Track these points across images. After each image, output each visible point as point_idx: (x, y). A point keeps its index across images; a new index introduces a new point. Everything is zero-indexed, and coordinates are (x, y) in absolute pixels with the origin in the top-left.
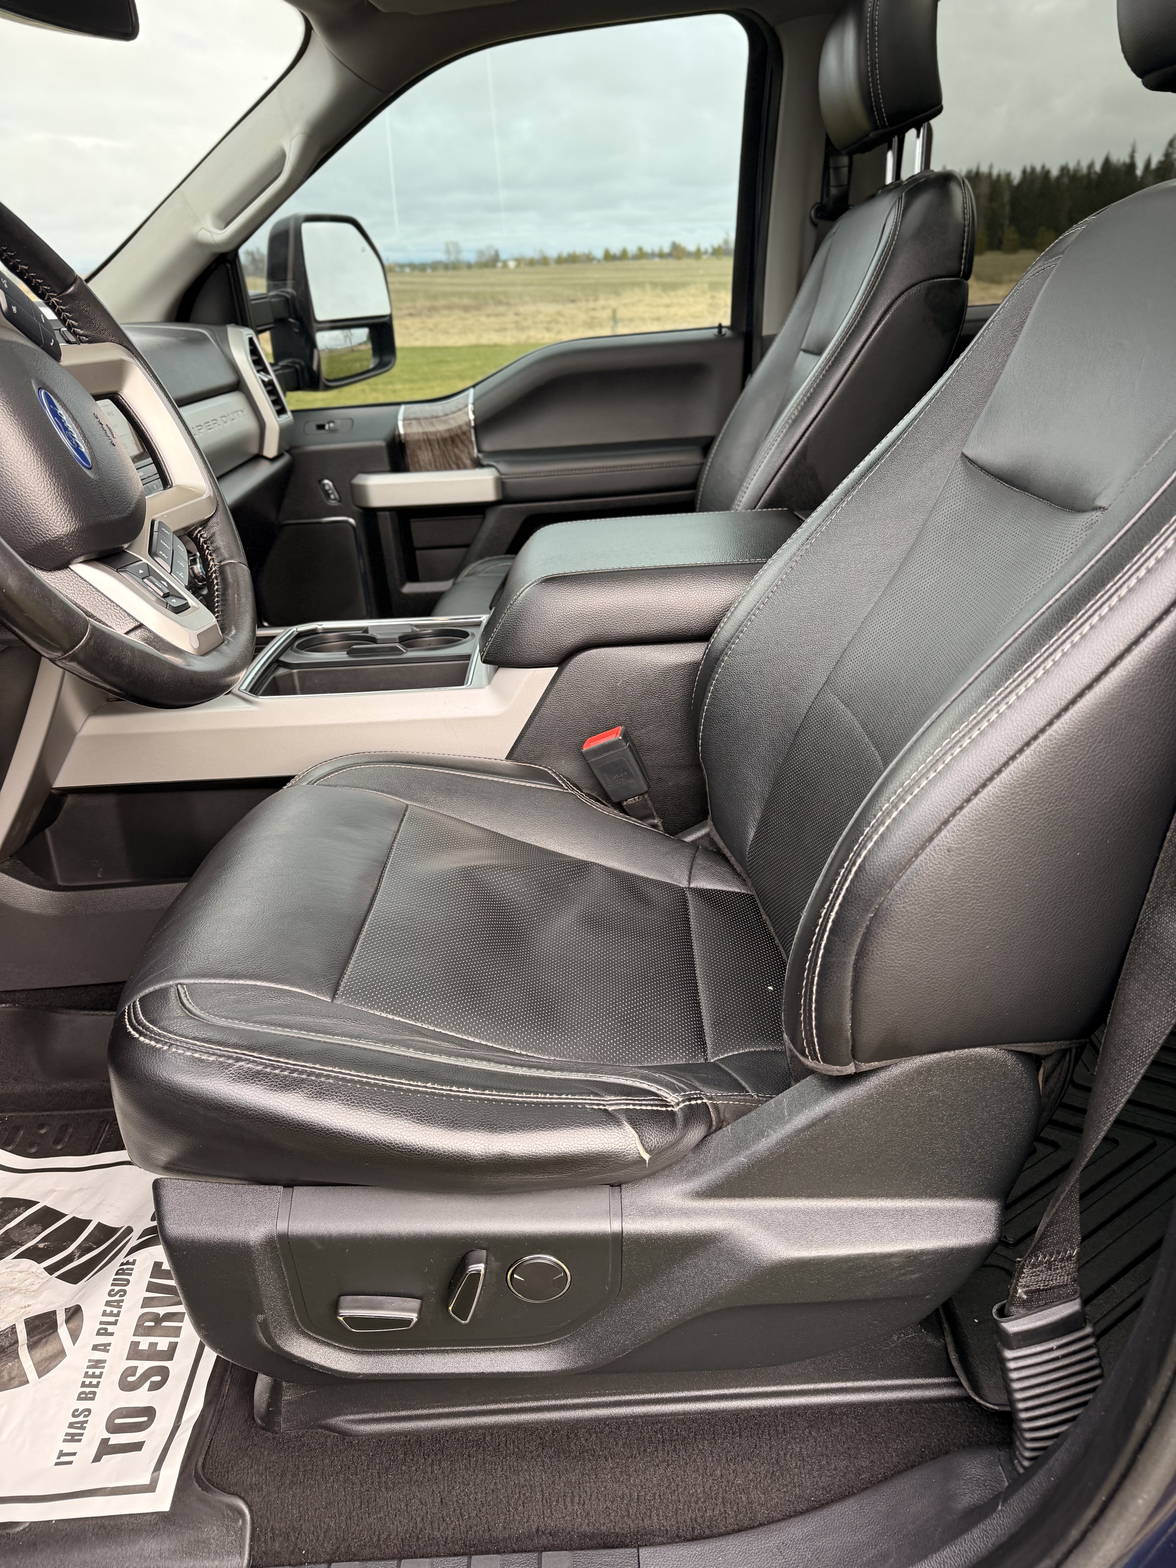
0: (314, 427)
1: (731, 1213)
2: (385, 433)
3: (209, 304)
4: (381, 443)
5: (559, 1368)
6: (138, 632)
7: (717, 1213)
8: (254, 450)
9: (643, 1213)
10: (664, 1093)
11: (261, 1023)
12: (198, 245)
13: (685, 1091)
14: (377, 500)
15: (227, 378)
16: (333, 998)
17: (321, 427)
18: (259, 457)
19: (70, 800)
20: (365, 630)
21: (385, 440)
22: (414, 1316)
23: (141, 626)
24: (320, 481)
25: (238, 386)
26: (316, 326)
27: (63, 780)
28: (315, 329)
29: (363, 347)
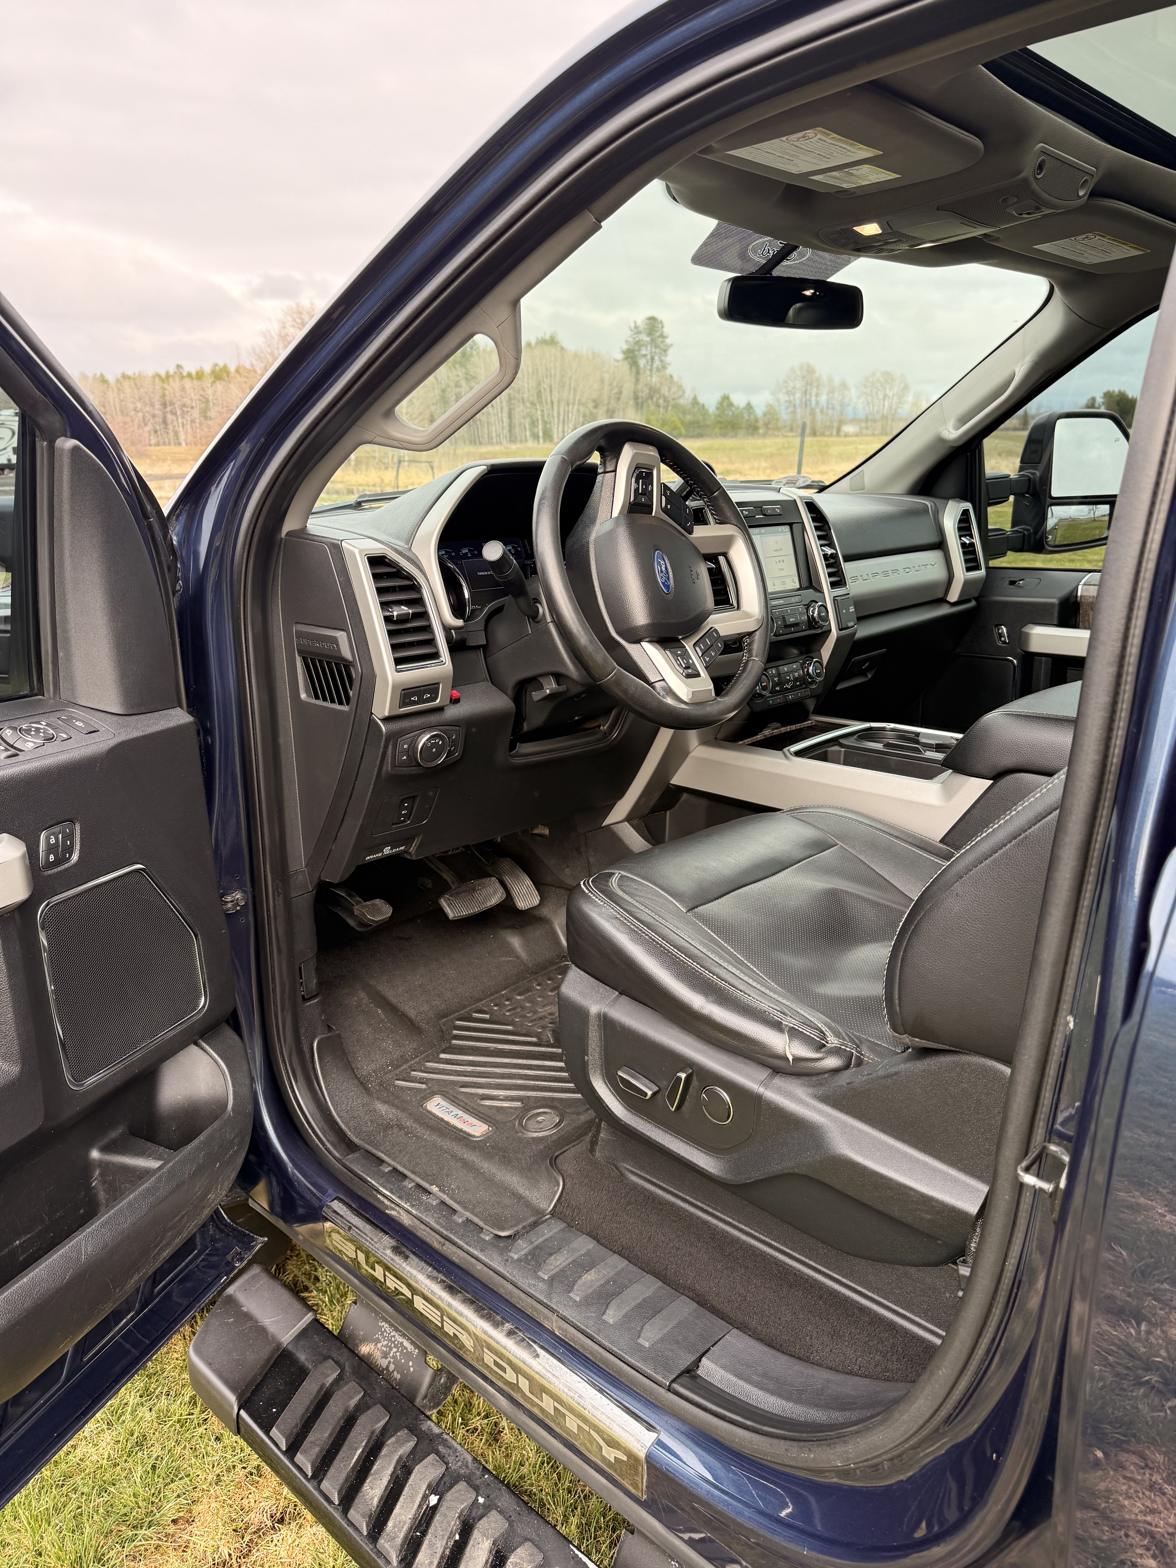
0: (1007, 582)
1: (828, 1115)
2: (1064, 592)
3: (950, 481)
4: (1055, 601)
5: (716, 1173)
6: (662, 682)
7: (820, 1112)
8: (940, 595)
9: (779, 1090)
10: (828, 1033)
11: (637, 901)
12: (941, 440)
13: (844, 1039)
14: (1035, 647)
15: (933, 539)
16: (688, 911)
17: (1013, 583)
18: (942, 601)
19: (685, 796)
20: (918, 734)
21: (1059, 599)
22: (650, 1093)
23: (663, 680)
24: (998, 626)
25: (940, 545)
26: (1049, 501)
27: (677, 780)
28: (1048, 503)
29: (1103, 519)
